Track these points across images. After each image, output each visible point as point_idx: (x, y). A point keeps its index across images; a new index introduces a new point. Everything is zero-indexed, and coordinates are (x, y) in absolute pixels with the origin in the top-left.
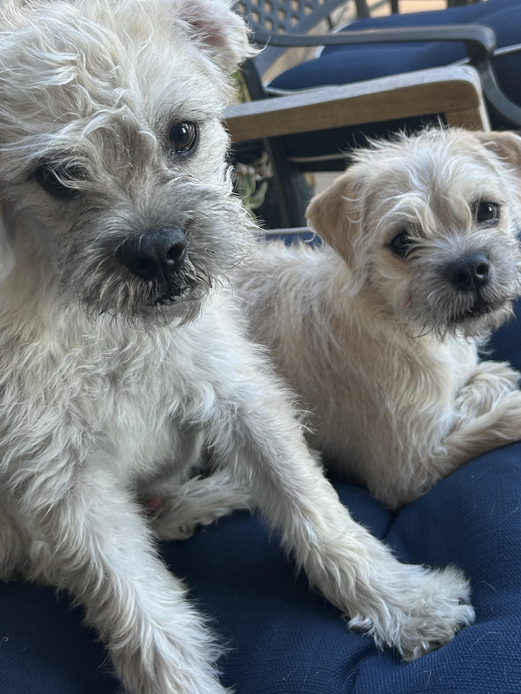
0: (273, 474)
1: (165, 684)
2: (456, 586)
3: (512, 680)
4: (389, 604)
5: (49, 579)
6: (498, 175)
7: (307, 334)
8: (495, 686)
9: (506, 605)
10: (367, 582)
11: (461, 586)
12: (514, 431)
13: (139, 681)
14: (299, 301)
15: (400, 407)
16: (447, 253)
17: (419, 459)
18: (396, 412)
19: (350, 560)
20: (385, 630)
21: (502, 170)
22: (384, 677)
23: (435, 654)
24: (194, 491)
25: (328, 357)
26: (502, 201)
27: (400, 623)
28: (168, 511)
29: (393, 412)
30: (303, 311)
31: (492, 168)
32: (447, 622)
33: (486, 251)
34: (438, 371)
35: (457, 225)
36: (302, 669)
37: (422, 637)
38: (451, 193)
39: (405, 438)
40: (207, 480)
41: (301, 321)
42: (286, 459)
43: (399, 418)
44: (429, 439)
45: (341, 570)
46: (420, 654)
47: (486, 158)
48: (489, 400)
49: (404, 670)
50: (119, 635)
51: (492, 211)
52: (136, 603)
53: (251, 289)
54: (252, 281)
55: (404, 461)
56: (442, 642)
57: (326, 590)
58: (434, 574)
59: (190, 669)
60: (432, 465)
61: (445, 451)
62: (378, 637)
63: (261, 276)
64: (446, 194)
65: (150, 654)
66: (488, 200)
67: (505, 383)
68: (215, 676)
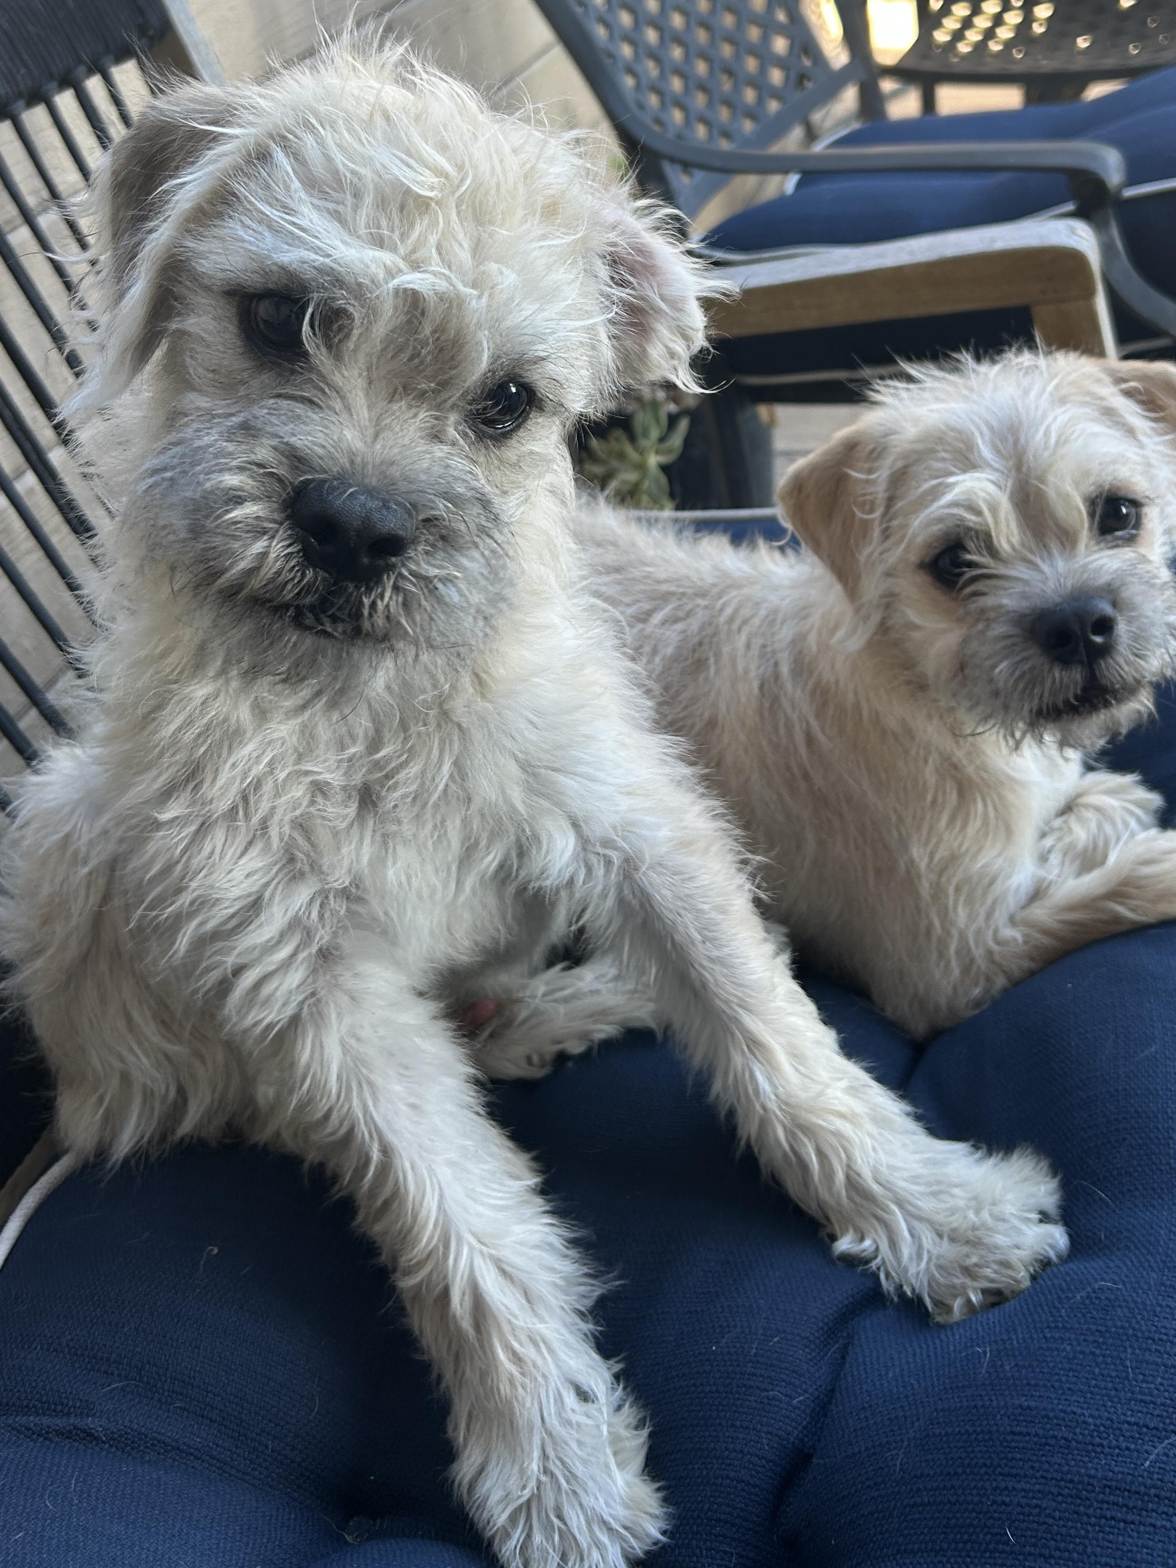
0: (694, 974)
1: (493, 1353)
2: (1033, 1189)
3: (1141, 1377)
4: (907, 1214)
5: (291, 1144)
6: (1142, 446)
7: (766, 714)
8: (1110, 1385)
9: (1128, 1230)
10: (867, 1174)
11: (1043, 1188)
12: (1147, 905)
13: (450, 1342)
14: (755, 651)
15: (937, 858)
16: (1037, 591)
17: (969, 950)
18: (928, 866)
19: (837, 1134)
20: (899, 1263)
21: (1150, 437)
22: (899, 1353)
23: (994, 1315)
24: (553, 991)
25: (804, 757)
26: (1148, 497)
27: (929, 1252)
28: (508, 1024)
29: (923, 866)
30: (761, 670)
31: (1130, 432)
32: (1016, 1256)
33: (1112, 593)
34: (1010, 796)
35: (1058, 538)
36: (747, 1330)
37: (968, 1282)
38: (1051, 479)
39: (944, 914)
40: (577, 971)
41: (756, 691)
42: (718, 947)
43: (933, 877)
44: (989, 916)
45: (820, 1153)
46: (965, 1310)
47: (1123, 413)
48: (1101, 843)
49: (937, 1342)
50: (411, 1260)
51: (1127, 515)
52: (440, 1207)
53: (667, 626)
54: (667, 610)
55: (941, 955)
56: (1007, 1292)
57: (793, 1186)
58: (992, 1161)
59: (540, 1327)
60: (994, 962)
61: (1019, 937)
62: (888, 1275)
63: (685, 600)
64: (1042, 480)
65: (467, 1298)
66: (1122, 493)
67: (1132, 813)
68: (586, 1335)
